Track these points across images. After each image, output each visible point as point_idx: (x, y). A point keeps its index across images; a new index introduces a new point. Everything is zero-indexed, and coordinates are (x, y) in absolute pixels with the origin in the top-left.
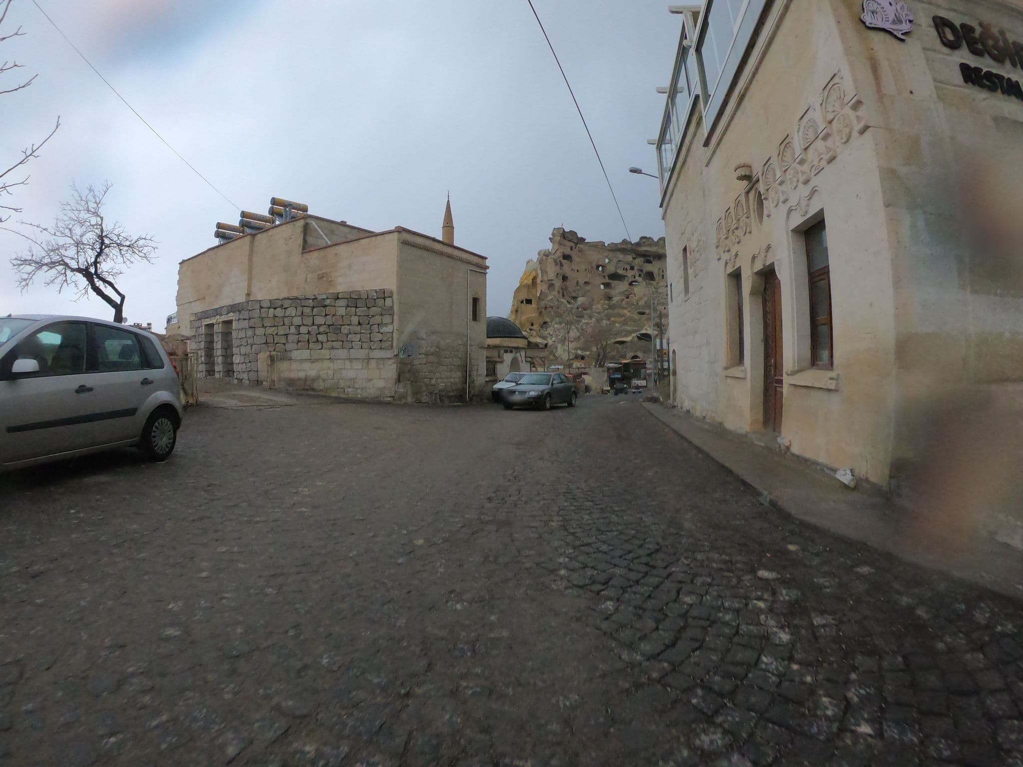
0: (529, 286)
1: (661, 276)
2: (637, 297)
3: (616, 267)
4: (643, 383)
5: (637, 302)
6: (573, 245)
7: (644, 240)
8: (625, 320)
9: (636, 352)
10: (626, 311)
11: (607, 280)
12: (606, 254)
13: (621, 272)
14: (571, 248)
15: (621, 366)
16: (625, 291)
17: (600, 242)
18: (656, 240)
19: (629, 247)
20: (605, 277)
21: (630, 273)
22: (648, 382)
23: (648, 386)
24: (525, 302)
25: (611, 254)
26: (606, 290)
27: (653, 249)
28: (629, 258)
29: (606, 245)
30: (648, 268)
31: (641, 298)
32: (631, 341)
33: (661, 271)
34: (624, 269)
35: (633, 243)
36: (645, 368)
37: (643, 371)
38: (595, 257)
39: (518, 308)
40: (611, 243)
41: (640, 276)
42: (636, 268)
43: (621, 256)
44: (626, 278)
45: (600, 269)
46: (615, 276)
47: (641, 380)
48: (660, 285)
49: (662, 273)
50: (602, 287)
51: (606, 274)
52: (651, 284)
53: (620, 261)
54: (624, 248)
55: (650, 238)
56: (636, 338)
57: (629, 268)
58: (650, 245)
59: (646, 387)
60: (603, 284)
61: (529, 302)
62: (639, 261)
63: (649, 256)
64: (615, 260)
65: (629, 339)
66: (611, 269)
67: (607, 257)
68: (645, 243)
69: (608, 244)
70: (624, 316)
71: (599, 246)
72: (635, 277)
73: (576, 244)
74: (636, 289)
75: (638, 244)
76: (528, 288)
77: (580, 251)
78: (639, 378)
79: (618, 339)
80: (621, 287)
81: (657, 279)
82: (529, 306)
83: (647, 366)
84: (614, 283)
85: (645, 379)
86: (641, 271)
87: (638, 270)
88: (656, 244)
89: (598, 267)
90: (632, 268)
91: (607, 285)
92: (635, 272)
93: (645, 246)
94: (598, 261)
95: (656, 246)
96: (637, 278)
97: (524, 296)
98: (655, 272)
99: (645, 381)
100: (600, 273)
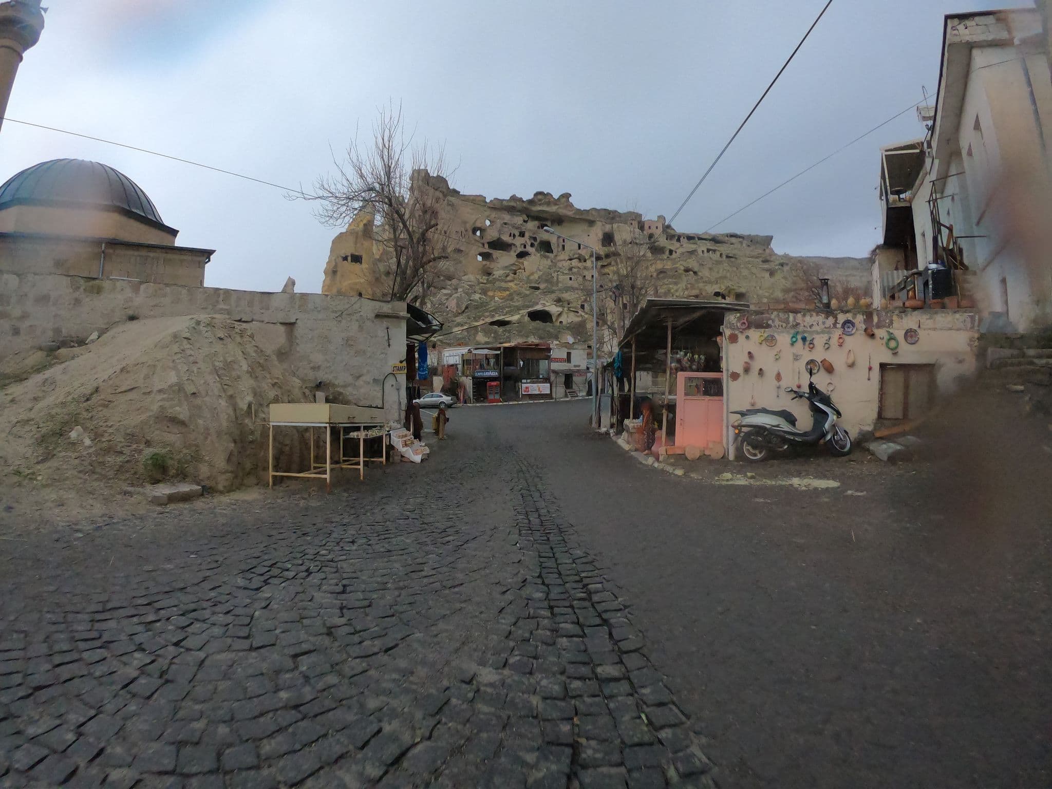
0: (357, 233)
1: (561, 246)
2: (527, 273)
3: (500, 232)
4: (545, 388)
5: (528, 277)
6: (441, 195)
7: (540, 197)
8: (511, 295)
9: (527, 337)
10: (511, 284)
11: (487, 249)
12: (487, 213)
13: (506, 238)
14: (437, 200)
15: (499, 352)
16: (512, 265)
17: (480, 195)
18: (556, 196)
19: (518, 205)
20: (484, 245)
21: (519, 241)
22: (554, 385)
23: (554, 395)
24: (349, 258)
25: (494, 215)
26: (484, 263)
27: (553, 209)
28: (519, 220)
29: (488, 200)
30: (543, 236)
31: (532, 274)
32: (519, 322)
33: (561, 240)
34: (511, 234)
35: (525, 200)
36: (548, 358)
37: (543, 364)
38: (471, 216)
39: (336, 266)
40: (495, 199)
41: (532, 245)
42: (527, 235)
43: (507, 217)
44: (513, 248)
45: (478, 233)
46: (498, 245)
47: (540, 382)
48: (559, 258)
49: (561, 243)
50: (480, 258)
51: (485, 240)
52: (547, 257)
53: (505, 224)
54: (513, 207)
55: (548, 194)
56: (527, 318)
57: (517, 234)
58: (548, 204)
59: (549, 396)
60: (480, 254)
61: (357, 259)
62: (532, 225)
63: (546, 219)
64: (499, 223)
65: (515, 318)
66: (492, 235)
67: (488, 217)
68: (540, 200)
69: (491, 201)
70: (508, 291)
71: (477, 201)
72: (525, 247)
73: (445, 196)
74: (526, 263)
75: (531, 202)
76: (357, 238)
77: (451, 205)
78: (534, 377)
79: (497, 318)
80: (505, 259)
81: (555, 251)
82: (357, 266)
83: (554, 354)
84: (496, 253)
85: (547, 380)
86: (535, 239)
87: (531, 238)
88: (556, 202)
89: (474, 231)
90: (522, 234)
91: (486, 256)
92: (526, 239)
93: (540, 205)
94: (474, 223)
95: (556, 204)
96: (529, 249)
97: (349, 249)
98: (553, 240)
99: (549, 384)
100: (478, 239)
